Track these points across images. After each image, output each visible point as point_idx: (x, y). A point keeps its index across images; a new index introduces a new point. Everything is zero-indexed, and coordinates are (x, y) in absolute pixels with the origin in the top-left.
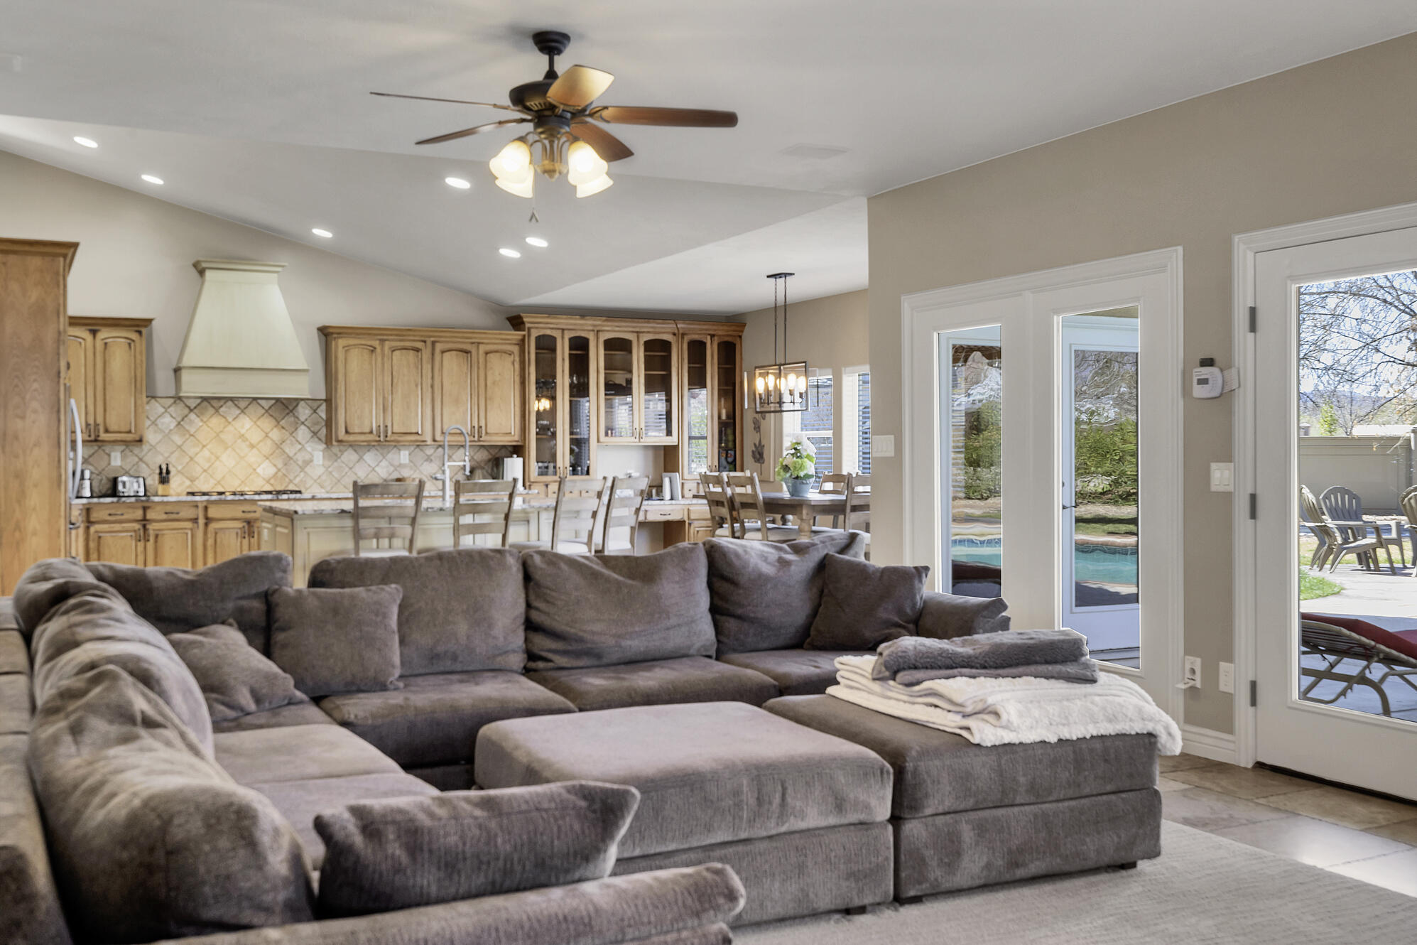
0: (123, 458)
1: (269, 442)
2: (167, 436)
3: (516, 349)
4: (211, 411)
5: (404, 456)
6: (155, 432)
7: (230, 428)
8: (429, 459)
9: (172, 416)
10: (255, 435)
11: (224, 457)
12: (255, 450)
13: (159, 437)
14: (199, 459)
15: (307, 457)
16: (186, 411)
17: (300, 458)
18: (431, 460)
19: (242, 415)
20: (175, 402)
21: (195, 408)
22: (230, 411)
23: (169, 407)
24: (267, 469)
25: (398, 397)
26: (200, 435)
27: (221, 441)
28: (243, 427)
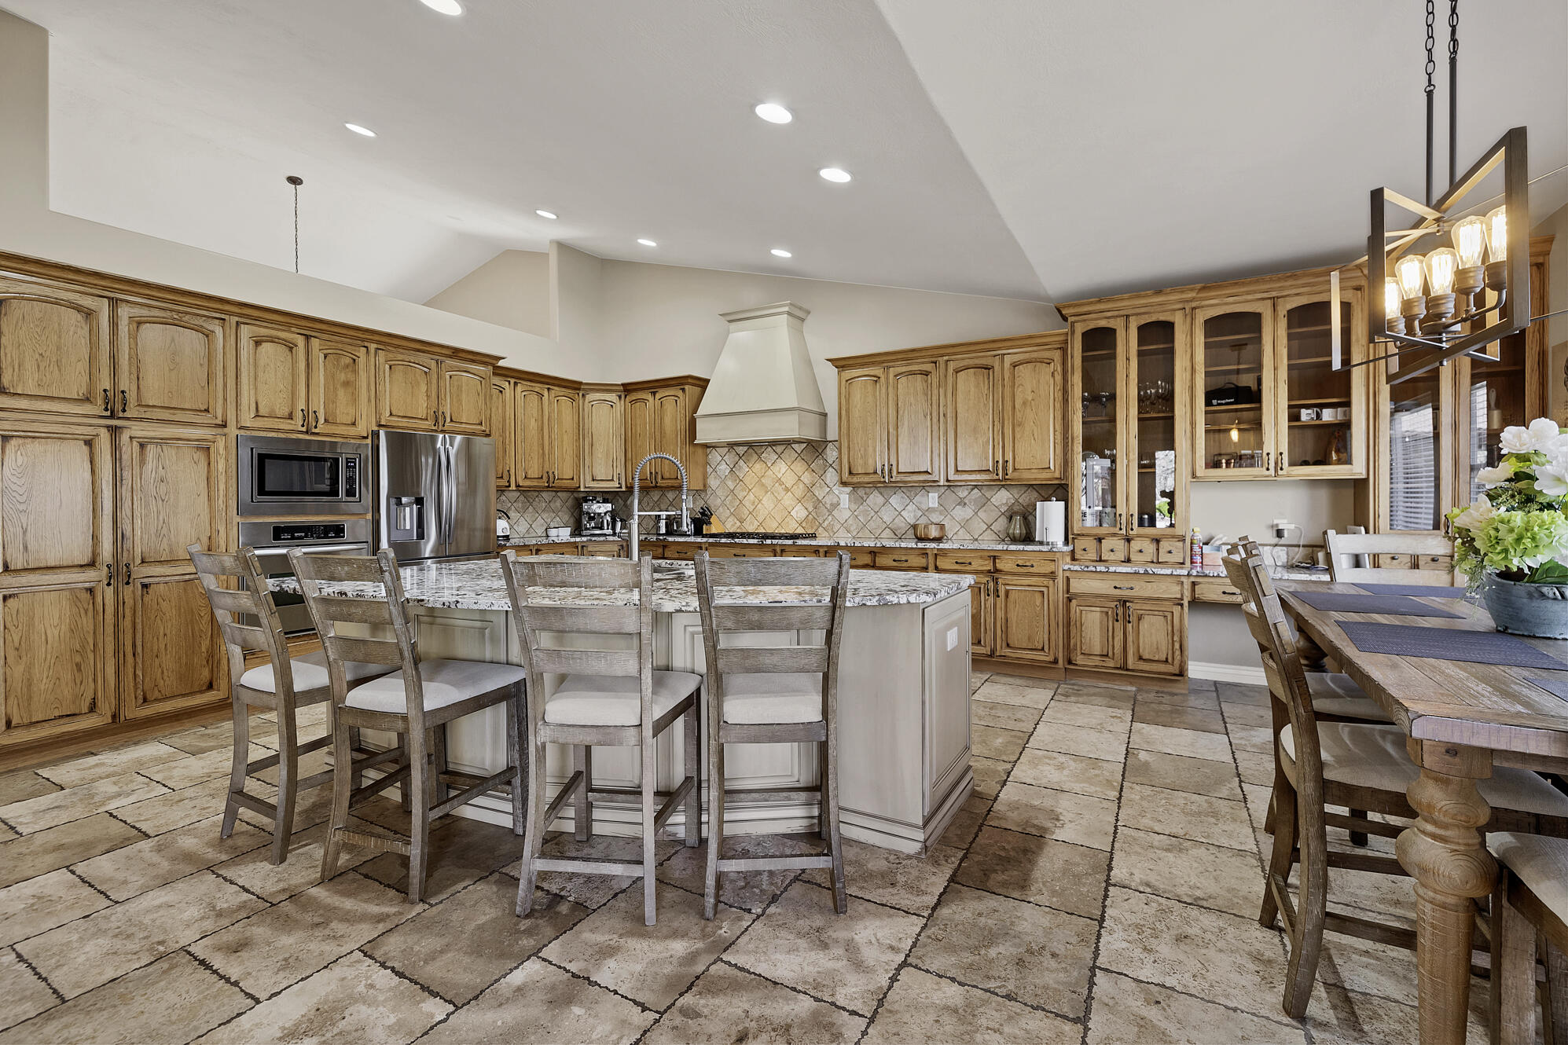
0: (695, 502)
1: (801, 486)
2: (724, 481)
3: (1057, 355)
4: (755, 457)
5: (933, 499)
6: (716, 478)
7: (770, 472)
8: (962, 503)
9: (727, 463)
10: (789, 480)
11: (765, 500)
12: (789, 493)
13: (718, 482)
14: (746, 502)
15: (835, 500)
16: (737, 458)
17: (828, 500)
18: (965, 504)
19: (779, 460)
20: (729, 450)
21: (743, 454)
22: (769, 455)
23: (725, 455)
24: (799, 512)
25: (904, 431)
26: (747, 480)
27: (763, 485)
28: (779, 472)
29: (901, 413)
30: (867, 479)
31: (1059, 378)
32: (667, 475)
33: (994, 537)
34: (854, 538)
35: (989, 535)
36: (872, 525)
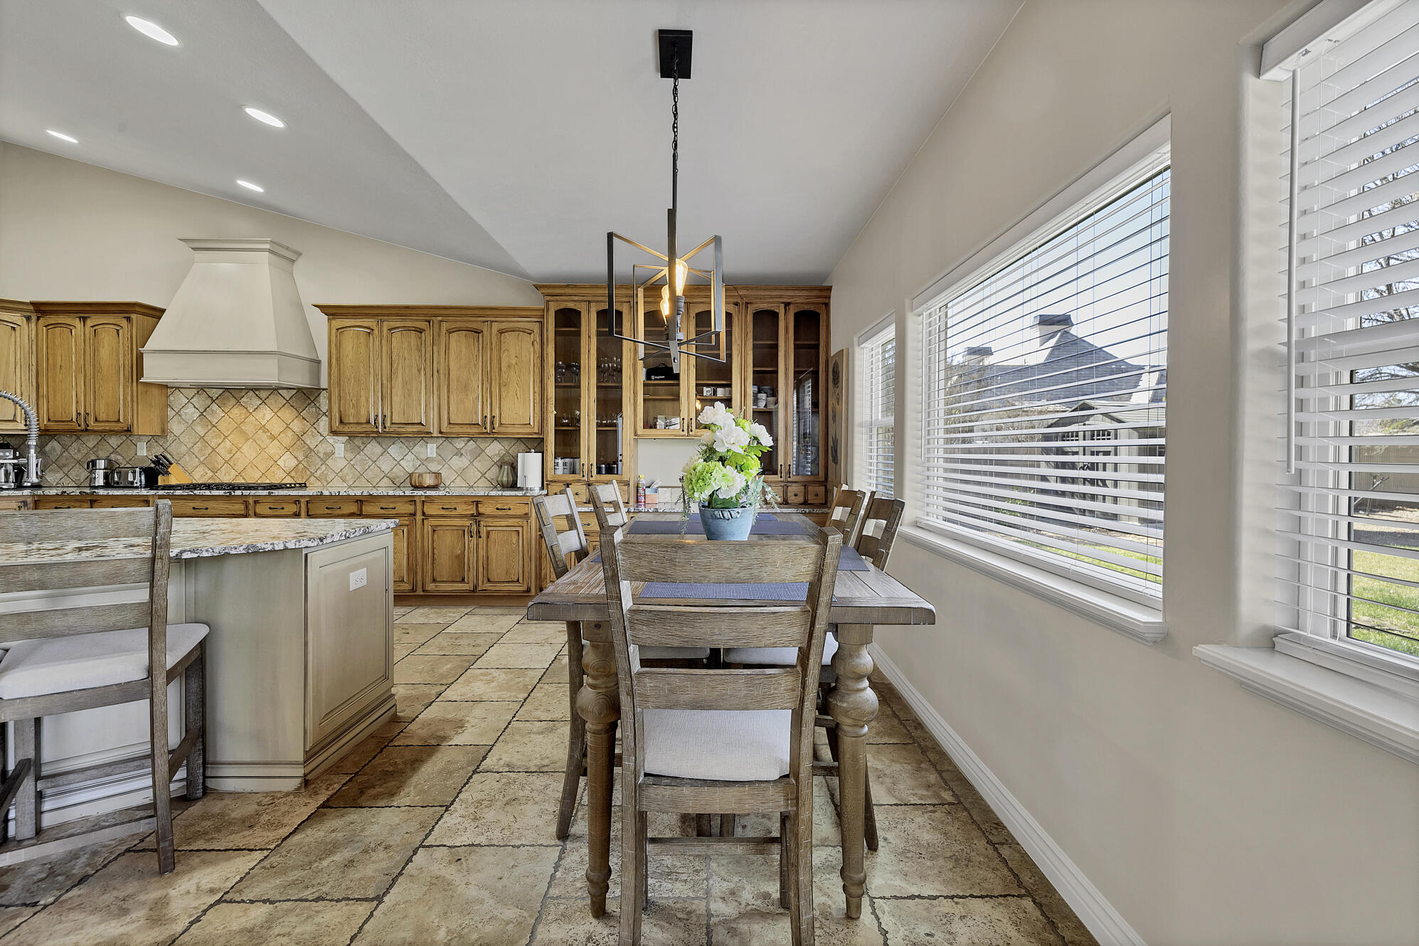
0: (149, 449)
1: (290, 433)
2: (191, 426)
3: (536, 328)
4: (233, 401)
5: (431, 449)
6: (179, 422)
7: (251, 419)
8: (459, 453)
9: (195, 407)
10: (276, 427)
11: (245, 449)
12: (276, 441)
13: (183, 427)
14: (220, 450)
15: (329, 449)
16: (209, 401)
17: (322, 449)
18: (462, 454)
19: (263, 405)
20: (198, 392)
21: (217, 398)
22: (251, 401)
23: (192, 398)
24: (288, 462)
25: (398, 383)
26: (222, 426)
27: (242, 432)
28: (264, 418)
29: (395, 366)
30: (359, 429)
31: (538, 347)
32: (102, 417)
33: (488, 484)
34: (350, 487)
35: (483, 483)
36: (369, 474)
